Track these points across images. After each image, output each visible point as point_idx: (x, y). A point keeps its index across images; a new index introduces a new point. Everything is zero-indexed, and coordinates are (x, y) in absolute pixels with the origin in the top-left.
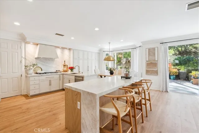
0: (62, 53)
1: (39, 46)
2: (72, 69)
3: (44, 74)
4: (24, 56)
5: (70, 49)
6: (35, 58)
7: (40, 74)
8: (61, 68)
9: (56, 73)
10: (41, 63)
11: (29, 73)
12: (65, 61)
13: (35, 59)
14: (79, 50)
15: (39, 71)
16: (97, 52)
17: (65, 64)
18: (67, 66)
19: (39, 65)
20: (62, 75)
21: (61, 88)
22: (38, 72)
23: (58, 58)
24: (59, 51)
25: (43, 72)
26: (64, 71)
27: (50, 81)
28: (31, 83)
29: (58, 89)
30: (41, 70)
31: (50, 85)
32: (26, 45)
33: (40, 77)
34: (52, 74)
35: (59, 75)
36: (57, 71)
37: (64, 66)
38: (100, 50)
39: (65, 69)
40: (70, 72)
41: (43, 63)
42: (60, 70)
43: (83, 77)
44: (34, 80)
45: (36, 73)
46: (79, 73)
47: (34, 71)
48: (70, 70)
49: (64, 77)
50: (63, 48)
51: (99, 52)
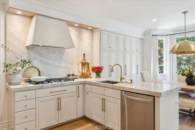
0: (79, 36)
1: (34, 19)
2: (98, 70)
3: (46, 85)
5: (92, 30)
6: (27, 47)
7: (37, 83)
8: (77, 70)
9: (69, 80)
11: (14, 81)
12: (84, 55)
13: (26, 50)
14: (110, 32)
15: (35, 77)
17: (84, 60)
18: (88, 64)
19: (35, 63)
20: (82, 85)
21: (80, 115)
22: (32, 79)
23: (74, 47)
24: (73, 32)
25: (43, 78)
26: (84, 76)
28: (19, 106)
29: (74, 117)
30: (37, 72)
31: (59, 109)
32: (8, 16)
33: (37, 90)
34: (63, 82)
35: (77, 84)
36: (69, 75)
37: (83, 64)
39: (85, 71)
40: (93, 78)
41: (42, 58)
42: (75, 74)
43: (154, 97)
44: (25, 98)
45: (27, 82)
46: (121, 80)
47: (24, 76)
48: (94, 75)
49: (87, 90)
50: (81, 27)
51: (142, 37)
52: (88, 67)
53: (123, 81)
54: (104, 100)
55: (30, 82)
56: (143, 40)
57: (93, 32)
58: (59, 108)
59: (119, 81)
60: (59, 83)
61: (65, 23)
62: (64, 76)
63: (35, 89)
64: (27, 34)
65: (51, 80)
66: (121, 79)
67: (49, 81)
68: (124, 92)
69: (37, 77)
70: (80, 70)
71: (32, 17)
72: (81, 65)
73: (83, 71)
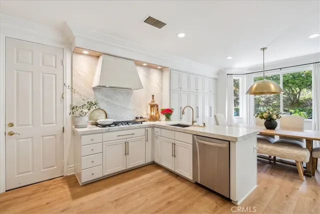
0: (148, 77)
1: (101, 59)
2: (168, 113)
3: (114, 128)
4: (68, 83)
5: (162, 70)
6: (94, 89)
7: (104, 126)
8: (146, 112)
9: (137, 123)
10: (106, 99)
11: (80, 124)
12: (153, 96)
13: (92, 91)
14: (181, 71)
15: (102, 120)
16: (214, 76)
17: (153, 102)
18: (157, 106)
19: (102, 105)
20: (151, 128)
21: (149, 160)
22: (99, 121)
23: (143, 88)
24: (141, 72)
25: (110, 121)
26: (153, 118)
27: (126, 143)
28: (85, 150)
29: (141, 162)
30: (104, 115)
31: (126, 154)
32: (75, 56)
33: (104, 134)
34: (131, 125)
35: (145, 128)
36: (137, 118)
37: (152, 106)
38: (220, 73)
39: (153, 113)
40: (163, 121)
41: (109, 100)
42: (144, 116)
43: (229, 142)
44: (92, 142)
45: (94, 125)
46: (193, 124)
47: (90, 119)
48: (163, 117)
49: (156, 133)
50: (150, 66)
51: (216, 77)
52: (157, 109)
53: (195, 124)
54: (174, 144)
55: (97, 124)
56: (216, 79)
57: (162, 71)
58: (127, 152)
59: (191, 124)
60: (127, 126)
61: (133, 63)
62: (132, 118)
63: (102, 133)
64: (93, 74)
65: (119, 122)
66: (193, 122)
67: (116, 124)
68: (196, 136)
69: (104, 120)
70: (149, 112)
71: (98, 57)
72: (150, 107)
73: (152, 114)
